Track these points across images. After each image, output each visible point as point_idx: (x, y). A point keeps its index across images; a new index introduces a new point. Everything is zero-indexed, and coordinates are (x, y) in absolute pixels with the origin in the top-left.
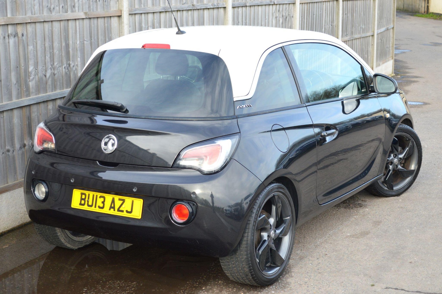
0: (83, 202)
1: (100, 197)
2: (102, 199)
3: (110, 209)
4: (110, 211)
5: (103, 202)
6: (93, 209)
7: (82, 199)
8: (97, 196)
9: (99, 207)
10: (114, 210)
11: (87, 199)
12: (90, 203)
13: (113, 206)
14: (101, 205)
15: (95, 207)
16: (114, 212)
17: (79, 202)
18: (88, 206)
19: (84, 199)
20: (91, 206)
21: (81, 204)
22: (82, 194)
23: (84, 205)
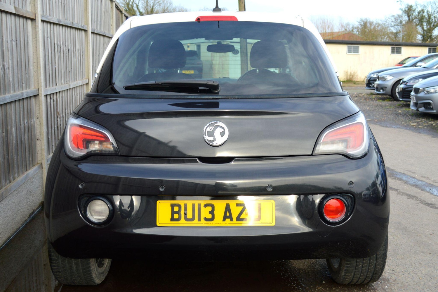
0: (176, 216)
1: (206, 206)
2: (210, 209)
3: (224, 220)
4: (224, 222)
5: (212, 212)
6: (196, 223)
7: (173, 213)
8: (199, 205)
9: (206, 219)
10: (232, 220)
11: (182, 212)
12: (190, 216)
13: (228, 214)
14: (210, 216)
15: (199, 220)
16: (232, 222)
17: (170, 217)
18: (186, 219)
19: (178, 212)
20: (193, 219)
21: (173, 219)
22: (173, 206)
23: (178, 220)
